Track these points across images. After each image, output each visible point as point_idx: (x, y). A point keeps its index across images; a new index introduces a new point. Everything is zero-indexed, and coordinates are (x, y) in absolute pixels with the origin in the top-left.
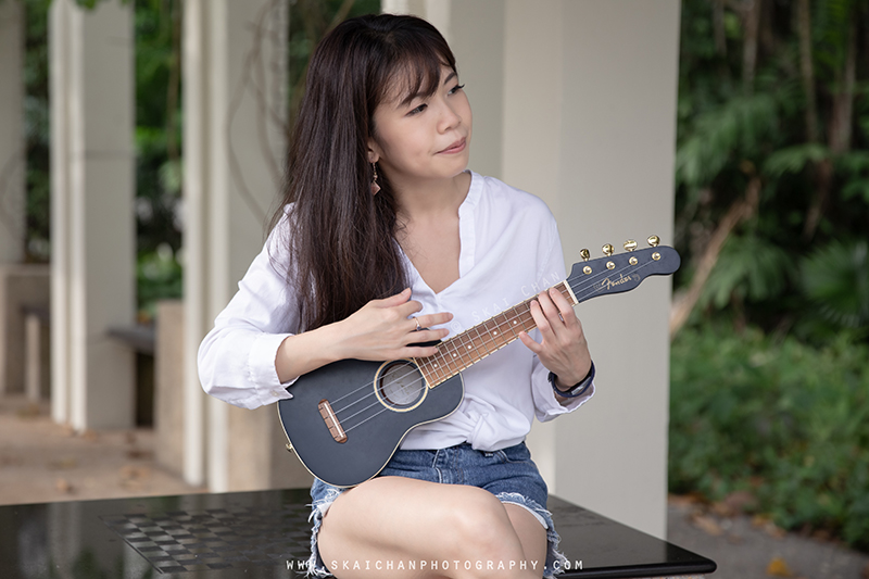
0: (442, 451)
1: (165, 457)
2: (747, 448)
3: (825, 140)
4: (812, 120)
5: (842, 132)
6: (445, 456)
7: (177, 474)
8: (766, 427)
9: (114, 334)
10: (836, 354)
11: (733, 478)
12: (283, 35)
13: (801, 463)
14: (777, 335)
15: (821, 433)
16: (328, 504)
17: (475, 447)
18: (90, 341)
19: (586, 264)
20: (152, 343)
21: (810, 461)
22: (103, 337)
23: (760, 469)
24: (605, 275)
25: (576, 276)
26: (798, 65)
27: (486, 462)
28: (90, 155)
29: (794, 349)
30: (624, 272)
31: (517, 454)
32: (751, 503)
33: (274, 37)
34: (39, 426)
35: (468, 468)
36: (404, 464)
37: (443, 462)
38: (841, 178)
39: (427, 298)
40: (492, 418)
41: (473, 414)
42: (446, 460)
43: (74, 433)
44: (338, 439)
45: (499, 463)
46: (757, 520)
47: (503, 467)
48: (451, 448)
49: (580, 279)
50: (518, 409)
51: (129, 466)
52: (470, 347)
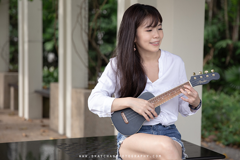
0: (153, 126)
1: (52, 126)
2: (213, 123)
3: (231, 38)
4: (227, 32)
5: (236, 36)
6: (154, 127)
7: (56, 131)
8: (219, 117)
9: (37, 92)
10: (235, 97)
11: (210, 131)
12: (87, 9)
13: (229, 127)
14: (218, 92)
15: (233, 119)
16: (122, 141)
17: (163, 125)
18: (30, 94)
19: (195, 76)
20: (49, 95)
21: (231, 127)
22: (33, 93)
23: (217, 129)
24: (200, 80)
25: (192, 80)
26: (224, 17)
27: (165, 129)
28: (30, 41)
29: (223, 95)
30: (205, 79)
31: (173, 127)
32: (215, 138)
33: (85, 9)
34: (15, 118)
35: (160, 130)
36: (143, 129)
37: (154, 129)
38: (236, 48)
39: (150, 84)
40: (167, 117)
41: (162, 116)
42: (155, 129)
43: (25, 120)
44: (126, 123)
45: (169, 129)
46: (217, 143)
47: (170, 130)
48: (156, 125)
49: (193, 81)
50: (174, 114)
51: (42, 129)
52: (163, 98)
